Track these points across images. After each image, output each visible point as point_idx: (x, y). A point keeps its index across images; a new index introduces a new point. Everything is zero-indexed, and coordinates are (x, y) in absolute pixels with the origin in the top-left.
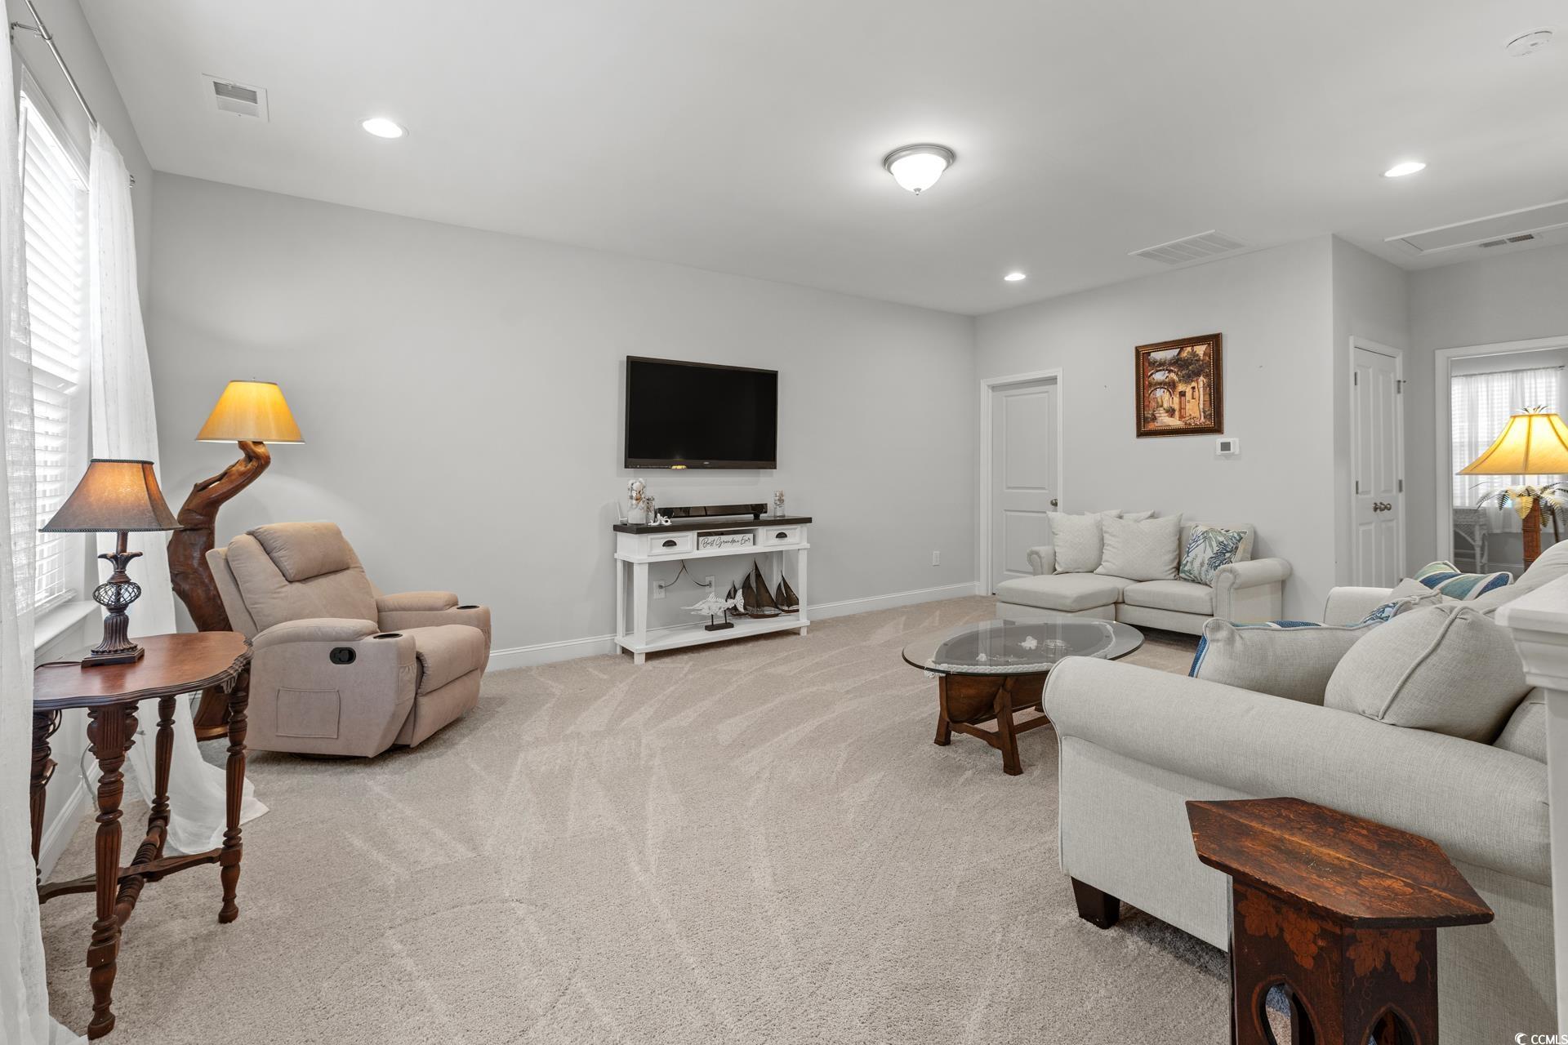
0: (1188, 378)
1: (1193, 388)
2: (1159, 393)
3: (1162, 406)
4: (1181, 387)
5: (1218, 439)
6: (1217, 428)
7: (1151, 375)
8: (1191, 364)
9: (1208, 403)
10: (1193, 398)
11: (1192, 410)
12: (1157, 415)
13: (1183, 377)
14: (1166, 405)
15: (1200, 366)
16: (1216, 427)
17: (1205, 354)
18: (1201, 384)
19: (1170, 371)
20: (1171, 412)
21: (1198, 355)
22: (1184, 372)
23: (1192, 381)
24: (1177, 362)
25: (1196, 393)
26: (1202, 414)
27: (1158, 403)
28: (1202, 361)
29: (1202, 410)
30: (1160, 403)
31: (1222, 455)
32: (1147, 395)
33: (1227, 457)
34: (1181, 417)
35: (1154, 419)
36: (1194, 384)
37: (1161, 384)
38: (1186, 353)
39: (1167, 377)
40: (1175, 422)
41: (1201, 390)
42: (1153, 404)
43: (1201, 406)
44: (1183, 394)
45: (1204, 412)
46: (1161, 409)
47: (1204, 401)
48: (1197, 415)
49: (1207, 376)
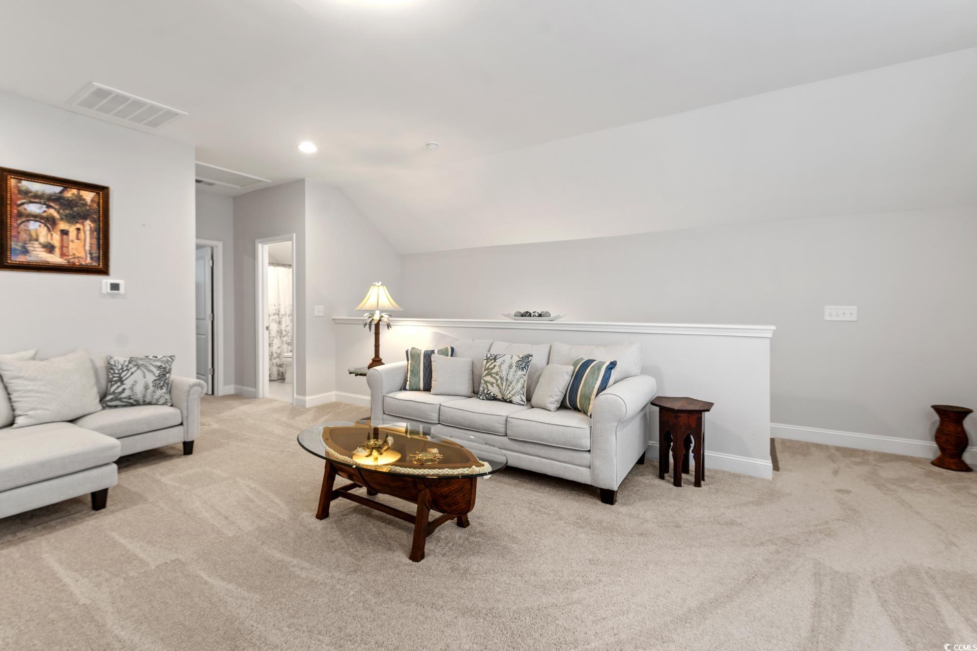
0: (73, 218)
1: (78, 229)
2: (33, 226)
3: (37, 240)
4: (63, 226)
5: (105, 281)
6: (104, 271)
7: (23, 204)
8: (76, 206)
9: (95, 247)
10: (78, 239)
11: (77, 250)
12: (30, 249)
13: (66, 216)
14: (42, 240)
15: (87, 210)
16: (103, 269)
17: (92, 201)
18: (88, 228)
19: (49, 207)
20: (50, 248)
21: (84, 200)
22: (67, 212)
23: (77, 222)
24: (57, 199)
25: (82, 235)
26: (89, 256)
27: (30, 235)
28: (90, 206)
29: (88, 252)
30: (34, 234)
31: (108, 294)
32: (15, 225)
33: (113, 296)
34: (63, 255)
35: (25, 251)
36: (78, 226)
37: (36, 217)
38: (71, 193)
39: (45, 211)
40: (55, 259)
41: (88, 233)
42: (23, 236)
43: (88, 248)
44: (65, 233)
45: (91, 254)
46: (36, 243)
47: (91, 244)
48: (82, 254)
49: (93, 221)
